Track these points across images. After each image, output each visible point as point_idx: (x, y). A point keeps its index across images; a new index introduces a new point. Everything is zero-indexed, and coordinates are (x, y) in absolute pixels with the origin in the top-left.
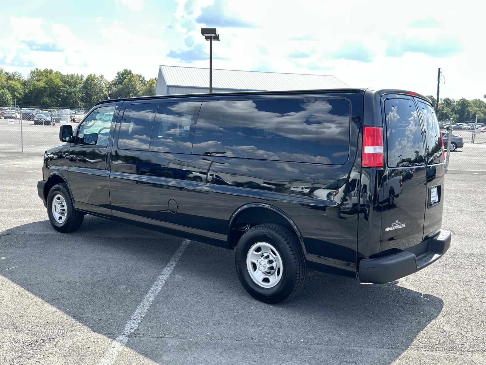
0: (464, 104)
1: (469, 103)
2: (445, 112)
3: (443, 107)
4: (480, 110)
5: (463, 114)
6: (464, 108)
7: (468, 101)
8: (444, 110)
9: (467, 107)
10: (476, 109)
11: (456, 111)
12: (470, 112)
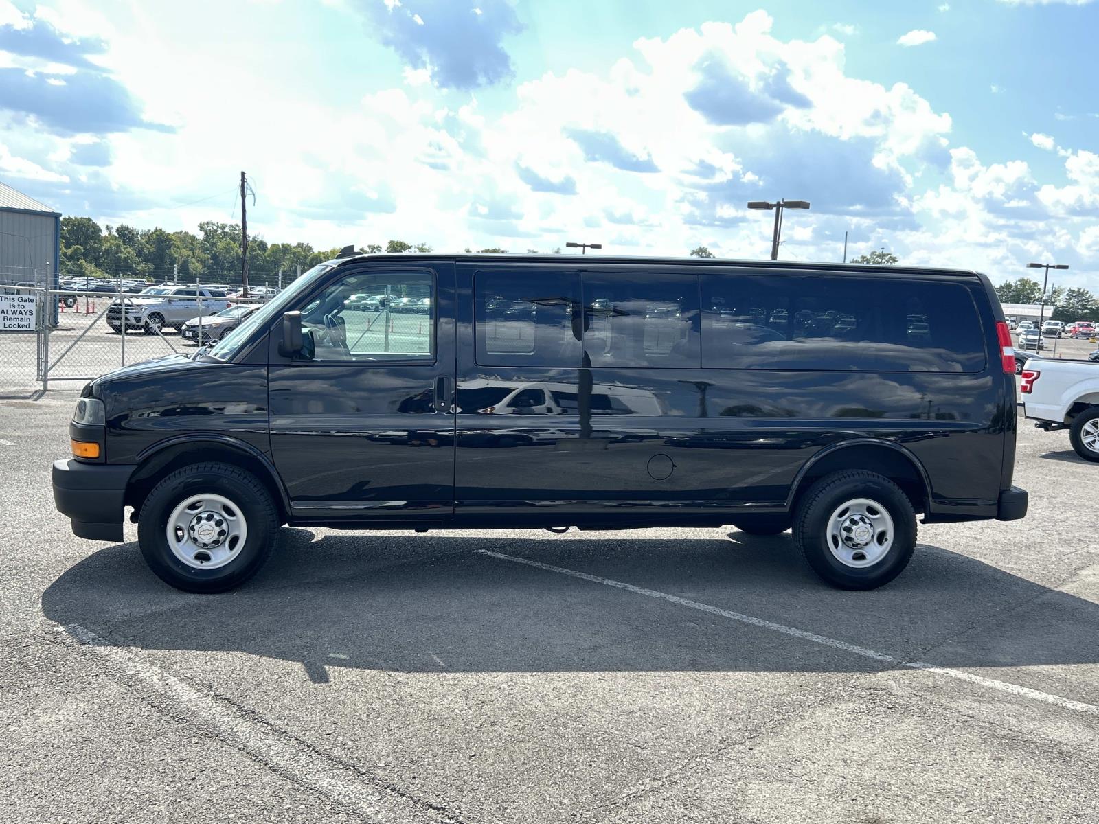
0: (161, 240)
1: (171, 240)
2: (123, 256)
3: (118, 246)
4: (194, 256)
5: (162, 261)
6: (163, 250)
7: (169, 234)
8: (120, 252)
9: (169, 247)
10: (186, 252)
11: (145, 255)
12: (175, 258)
